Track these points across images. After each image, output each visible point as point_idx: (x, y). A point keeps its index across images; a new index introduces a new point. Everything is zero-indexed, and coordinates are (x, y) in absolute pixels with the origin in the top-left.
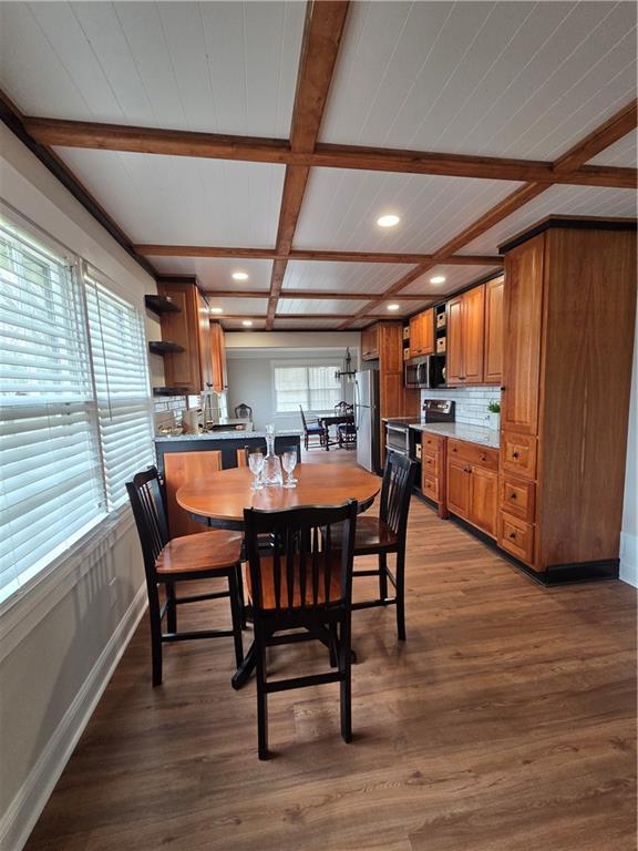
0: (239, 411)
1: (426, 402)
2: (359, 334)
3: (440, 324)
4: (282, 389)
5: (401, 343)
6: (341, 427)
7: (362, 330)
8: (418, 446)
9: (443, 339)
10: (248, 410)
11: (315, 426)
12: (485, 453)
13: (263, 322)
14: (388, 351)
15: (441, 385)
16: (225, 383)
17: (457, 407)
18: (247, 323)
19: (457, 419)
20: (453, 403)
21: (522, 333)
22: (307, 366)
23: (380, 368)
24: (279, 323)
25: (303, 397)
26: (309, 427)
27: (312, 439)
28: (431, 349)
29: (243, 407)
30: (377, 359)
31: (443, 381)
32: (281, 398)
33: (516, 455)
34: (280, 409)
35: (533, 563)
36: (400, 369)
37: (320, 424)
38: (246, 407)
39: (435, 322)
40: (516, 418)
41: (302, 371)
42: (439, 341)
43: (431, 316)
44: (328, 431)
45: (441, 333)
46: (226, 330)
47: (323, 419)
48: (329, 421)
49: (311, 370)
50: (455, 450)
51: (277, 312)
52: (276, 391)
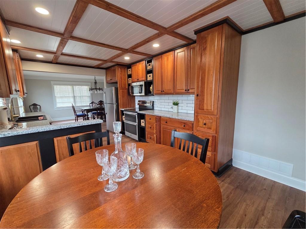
0: (32, 107)
1: (139, 101)
2: (104, 71)
3: (149, 68)
4: (59, 96)
5: (126, 76)
6: (93, 113)
7: (107, 69)
8: (142, 121)
9: (151, 75)
10: (38, 107)
11: (81, 113)
12: (184, 123)
13: (51, 57)
14: (121, 79)
15: (149, 94)
16: (25, 91)
17: (155, 103)
18: (40, 56)
19: (155, 108)
20: (153, 102)
21: (209, 70)
22: (72, 85)
23: (118, 86)
24: (62, 59)
25: (72, 100)
26: (78, 114)
27: (80, 119)
28: (144, 78)
29: (35, 105)
30: (116, 83)
31: (150, 92)
32: (58, 100)
33: (205, 124)
34: (59, 105)
35: (214, 169)
36: (127, 87)
37: (83, 113)
38: (37, 105)
39: (146, 67)
40: (205, 108)
41: (70, 87)
42: (148, 75)
43: (144, 64)
44: (88, 115)
45: (149, 72)
46: (23, 59)
47: (85, 110)
48: (88, 111)
49: (74, 87)
50: (166, 122)
51: (63, 51)
52: (55, 96)
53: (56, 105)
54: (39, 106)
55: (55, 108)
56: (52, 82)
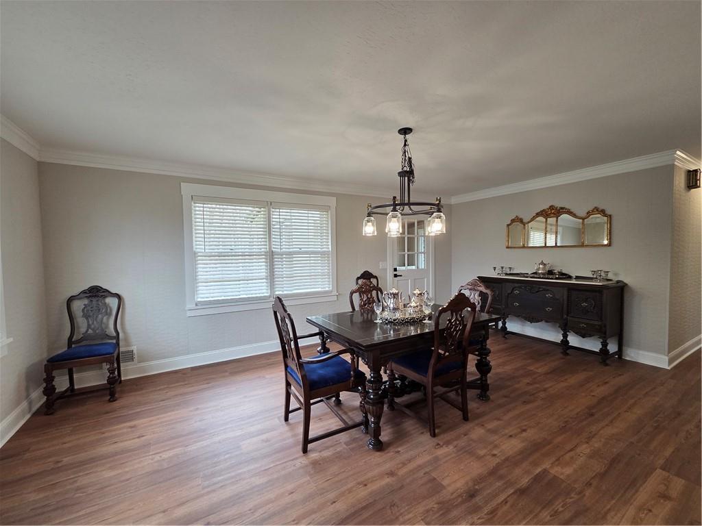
10: (112, 302)
29: (96, 294)
34: (205, 294)
38: (105, 293)
52: (195, 253)
53: (194, 291)
54: (116, 301)
55: (189, 306)
56: (186, 189)
